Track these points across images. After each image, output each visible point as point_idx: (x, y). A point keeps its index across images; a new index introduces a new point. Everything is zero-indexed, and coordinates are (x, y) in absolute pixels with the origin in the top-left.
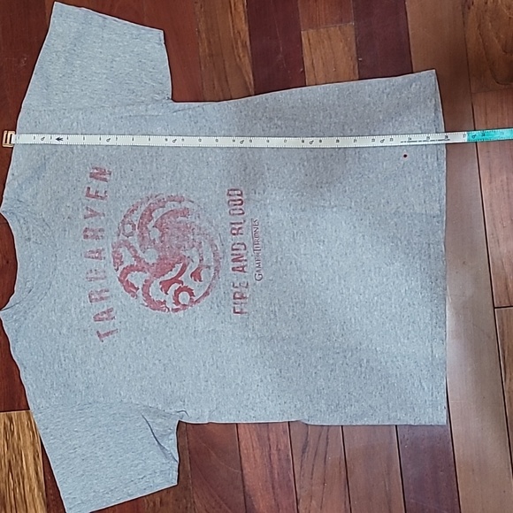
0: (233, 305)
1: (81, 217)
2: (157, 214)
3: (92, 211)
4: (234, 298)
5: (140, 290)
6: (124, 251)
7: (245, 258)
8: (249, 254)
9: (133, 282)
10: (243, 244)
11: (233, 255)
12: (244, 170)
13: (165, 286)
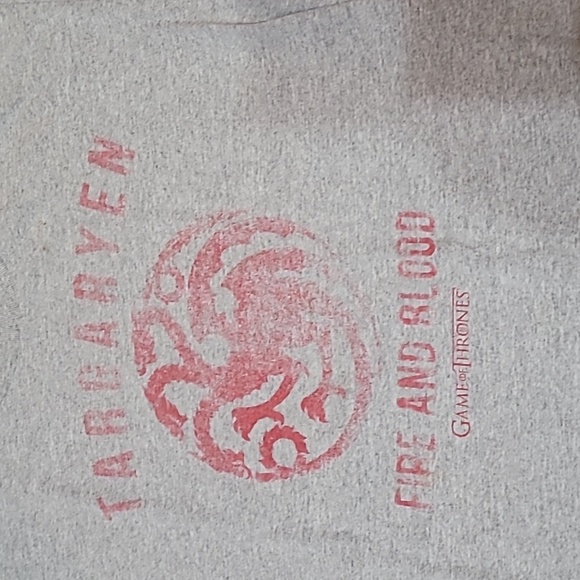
0: (395, 484)
1: (70, 248)
2: (231, 257)
3: (91, 237)
4: (400, 469)
5: (190, 423)
6: (158, 333)
7: (430, 380)
8: (442, 373)
9: (176, 403)
10: (428, 346)
11: (401, 369)
12: (443, 168)
13: (245, 420)
